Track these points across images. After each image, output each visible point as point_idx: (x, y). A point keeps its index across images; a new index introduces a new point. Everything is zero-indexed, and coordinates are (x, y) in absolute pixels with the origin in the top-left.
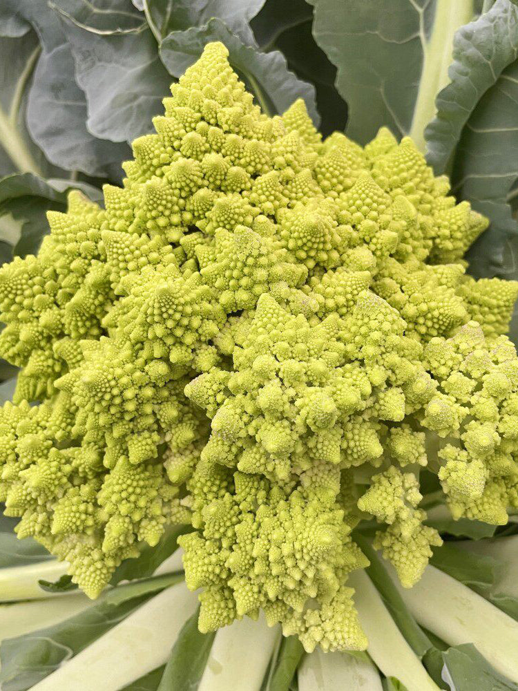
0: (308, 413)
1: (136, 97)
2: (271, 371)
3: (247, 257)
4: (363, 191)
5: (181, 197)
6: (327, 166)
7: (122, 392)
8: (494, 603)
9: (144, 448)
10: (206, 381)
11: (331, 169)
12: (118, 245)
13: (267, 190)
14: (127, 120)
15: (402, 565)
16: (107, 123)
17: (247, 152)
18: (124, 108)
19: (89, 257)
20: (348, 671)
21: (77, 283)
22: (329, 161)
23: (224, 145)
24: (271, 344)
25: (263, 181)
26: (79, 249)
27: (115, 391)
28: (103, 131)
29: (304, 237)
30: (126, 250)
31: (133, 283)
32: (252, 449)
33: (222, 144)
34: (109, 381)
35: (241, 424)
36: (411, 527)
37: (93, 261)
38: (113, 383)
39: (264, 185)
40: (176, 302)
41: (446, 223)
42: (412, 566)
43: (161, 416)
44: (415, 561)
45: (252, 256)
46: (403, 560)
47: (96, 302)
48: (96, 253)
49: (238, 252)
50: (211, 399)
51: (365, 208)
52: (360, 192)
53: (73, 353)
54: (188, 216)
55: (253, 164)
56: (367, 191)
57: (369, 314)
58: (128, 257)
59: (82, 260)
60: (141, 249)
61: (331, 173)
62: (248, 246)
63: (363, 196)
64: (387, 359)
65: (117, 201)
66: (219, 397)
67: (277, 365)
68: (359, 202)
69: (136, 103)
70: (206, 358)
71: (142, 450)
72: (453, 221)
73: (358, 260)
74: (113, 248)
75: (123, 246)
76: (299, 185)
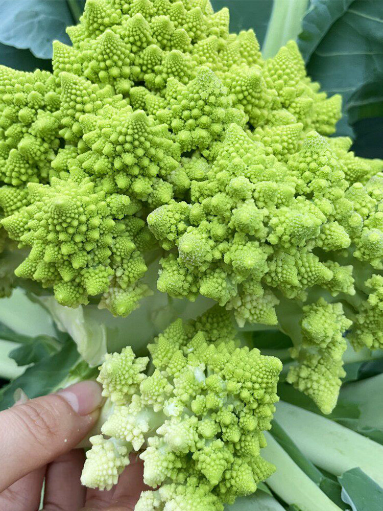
0: (285, 229)
1: (36, 14)
2: (248, 191)
3: (210, 95)
4: (284, 63)
5: (131, 52)
6: (245, 46)
7: (88, 220)
8: (362, 434)
9: (101, 280)
10: (168, 211)
11: (248, 49)
12: (77, 87)
13: (208, 52)
14: (29, 31)
15: (321, 393)
16: (12, 33)
17: (190, 18)
18: (27, 22)
19: (36, 107)
20: (252, 503)
21: (22, 132)
22: (246, 42)
23: (169, 11)
24: (246, 167)
25: (205, 43)
26: (26, 99)
27: (83, 218)
28: (8, 39)
29: (247, 90)
30: (84, 92)
31: (92, 121)
32: (213, 275)
33: (167, 10)
34: (78, 207)
35: (208, 248)
36: (341, 351)
37: (40, 111)
38: (81, 209)
39: (205, 47)
40: (148, 130)
41: (324, 110)
42: (330, 393)
43: (117, 249)
44: (332, 389)
45: (215, 95)
46: (322, 388)
47: (42, 149)
48: (43, 103)
49: (200, 91)
50: (173, 228)
51: (285, 77)
52: (281, 63)
53: (13, 200)
54: (137, 69)
55: (194, 29)
56: (287, 63)
57: (319, 150)
58: (86, 98)
59: (29, 109)
60: (97, 93)
61: (248, 52)
62: (211, 85)
63: (284, 67)
64: (333, 193)
65: (66, 55)
66: (181, 226)
67: (253, 186)
68: (280, 72)
69: (36, 20)
70: (165, 191)
71: (100, 282)
72: (330, 109)
73: (284, 118)
74: (72, 89)
75: (81, 88)
76: (230, 53)
